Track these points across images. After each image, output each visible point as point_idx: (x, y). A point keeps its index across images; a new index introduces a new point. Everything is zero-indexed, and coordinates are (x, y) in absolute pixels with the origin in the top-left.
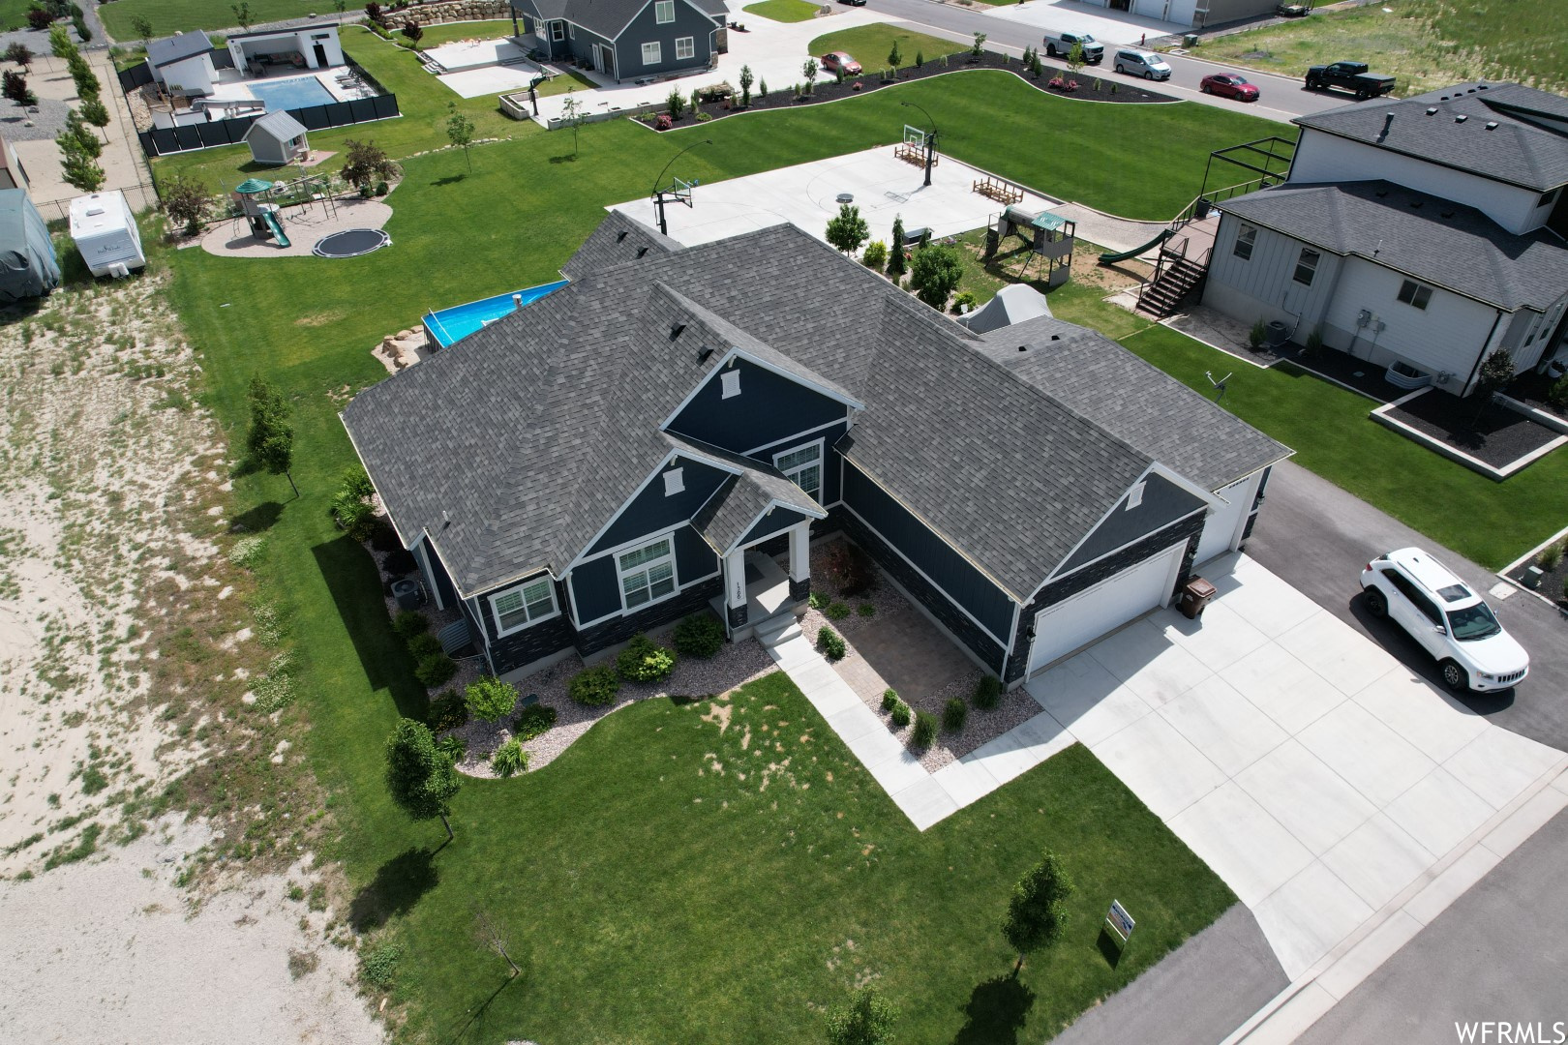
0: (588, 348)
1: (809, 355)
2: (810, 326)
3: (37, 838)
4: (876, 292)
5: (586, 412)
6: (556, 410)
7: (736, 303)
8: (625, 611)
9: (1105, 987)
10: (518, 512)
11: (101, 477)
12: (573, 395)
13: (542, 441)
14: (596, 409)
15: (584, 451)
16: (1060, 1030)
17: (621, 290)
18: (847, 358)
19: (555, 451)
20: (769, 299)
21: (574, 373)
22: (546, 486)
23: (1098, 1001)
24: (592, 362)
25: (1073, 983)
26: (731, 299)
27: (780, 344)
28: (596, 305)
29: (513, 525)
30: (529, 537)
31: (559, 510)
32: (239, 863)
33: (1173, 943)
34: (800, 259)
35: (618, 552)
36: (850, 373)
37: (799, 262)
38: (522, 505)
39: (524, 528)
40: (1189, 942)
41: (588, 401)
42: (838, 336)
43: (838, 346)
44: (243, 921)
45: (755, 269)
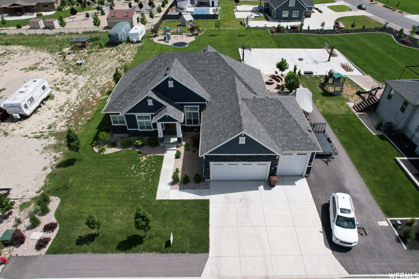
0: (152, 69)
1: (205, 85)
2: (209, 78)
3: (36, 133)
4: (232, 74)
5: (145, 83)
6: (139, 80)
7: (192, 68)
8: (139, 129)
9: (159, 251)
10: (121, 99)
11: (98, 78)
12: (144, 78)
13: (133, 86)
14: (148, 83)
15: (140, 91)
16: (141, 252)
17: (166, 58)
18: (215, 88)
19: (134, 89)
20: (201, 69)
21: (147, 73)
22: (129, 96)
23: (155, 253)
24: (152, 72)
25: (154, 246)
26: (192, 66)
27: (199, 80)
28: (159, 60)
29: (118, 101)
30: (120, 105)
31: (129, 101)
32: (53, 149)
33: (183, 252)
34: (215, 61)
35: (137, 115)
36: (214, 92)
37: (214, 62)
38: (122, 98)
39: (120, 103)
40: (187, 254)
41: (147, 80)
42: (215, 82)
43: (214, 85)
44: (45, 158)
45: (202, 61)
